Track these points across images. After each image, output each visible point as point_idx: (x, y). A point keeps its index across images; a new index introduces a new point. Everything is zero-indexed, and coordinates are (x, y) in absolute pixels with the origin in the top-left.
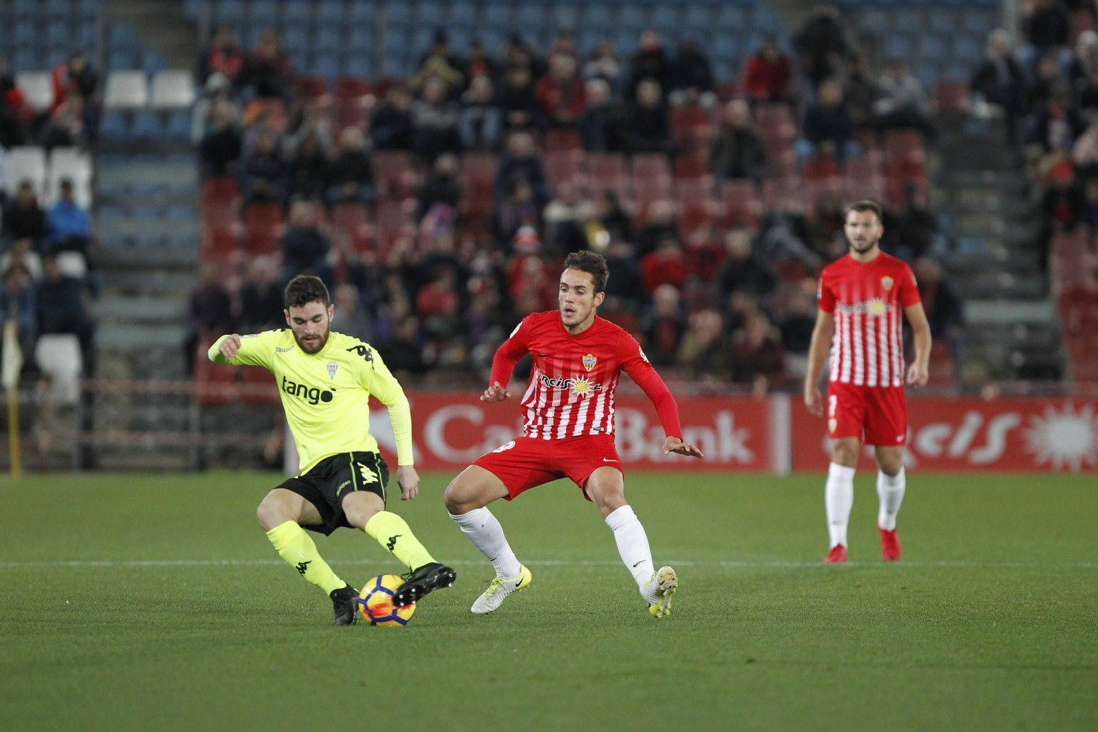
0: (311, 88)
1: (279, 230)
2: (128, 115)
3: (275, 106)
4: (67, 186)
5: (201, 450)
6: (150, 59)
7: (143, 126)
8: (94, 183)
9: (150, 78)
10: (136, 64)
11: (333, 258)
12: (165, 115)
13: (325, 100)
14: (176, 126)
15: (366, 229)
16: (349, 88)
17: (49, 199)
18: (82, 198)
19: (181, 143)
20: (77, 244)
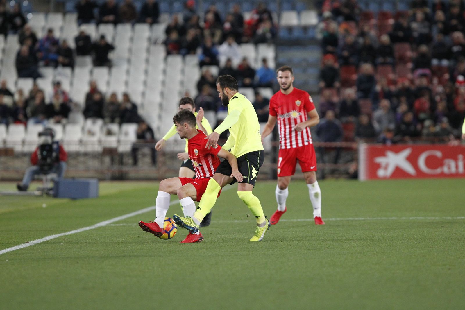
0: (367, 17)
1: (355, 77)
2: (290, 29)
3: (353, 24)
4: (264, 61)
5: (323, 171)
6: (299, 5)
7: (296, 34)
8: (276, 58)
9: (299, 13)
10: (293, 8)
11: (378, 88)
12: (305, 29)
13: (374, 21)
14: (310, 33)
15: (392, 76)
16: (384, 16)
17: (257, 66)
18: (271, 64)
19: (313, 41)
20: (269, 85)
